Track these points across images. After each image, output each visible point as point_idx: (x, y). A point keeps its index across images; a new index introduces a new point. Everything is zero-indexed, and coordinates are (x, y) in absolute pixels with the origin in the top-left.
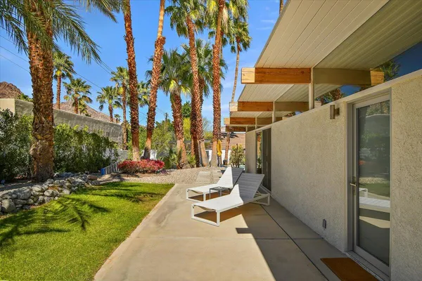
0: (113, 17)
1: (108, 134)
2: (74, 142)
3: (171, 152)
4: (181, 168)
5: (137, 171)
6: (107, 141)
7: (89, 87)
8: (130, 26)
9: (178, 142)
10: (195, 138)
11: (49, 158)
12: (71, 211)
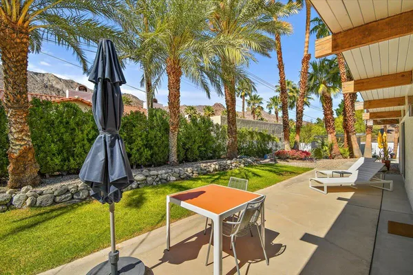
0: (268, 55)
1: (273, 132)
2: (248, 138)
3: (323, 144)
4: (333, 158)
5: (288, 158)
6: (269, 137)
7: (261, 99)
8: (281, 57)
9: (329, 135)
10: (348, 132)
11: (235, 148)
12: (243, 174)
